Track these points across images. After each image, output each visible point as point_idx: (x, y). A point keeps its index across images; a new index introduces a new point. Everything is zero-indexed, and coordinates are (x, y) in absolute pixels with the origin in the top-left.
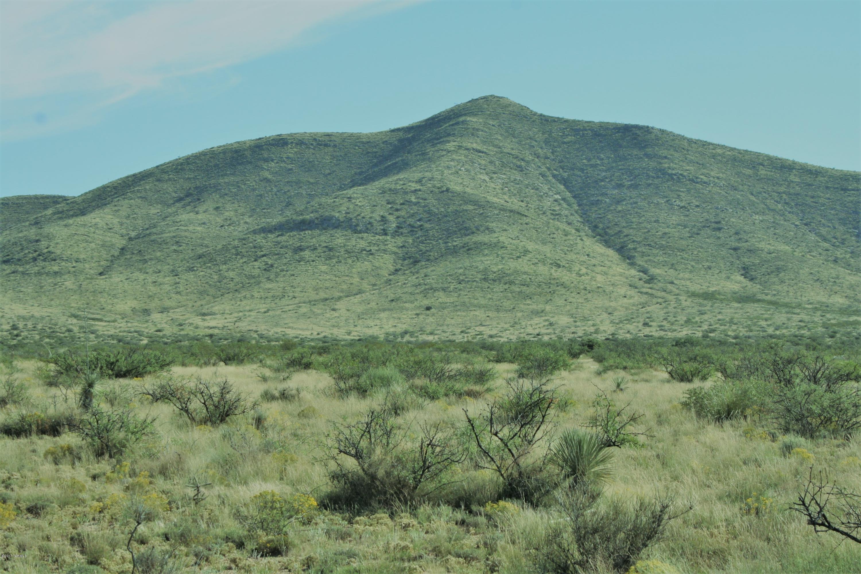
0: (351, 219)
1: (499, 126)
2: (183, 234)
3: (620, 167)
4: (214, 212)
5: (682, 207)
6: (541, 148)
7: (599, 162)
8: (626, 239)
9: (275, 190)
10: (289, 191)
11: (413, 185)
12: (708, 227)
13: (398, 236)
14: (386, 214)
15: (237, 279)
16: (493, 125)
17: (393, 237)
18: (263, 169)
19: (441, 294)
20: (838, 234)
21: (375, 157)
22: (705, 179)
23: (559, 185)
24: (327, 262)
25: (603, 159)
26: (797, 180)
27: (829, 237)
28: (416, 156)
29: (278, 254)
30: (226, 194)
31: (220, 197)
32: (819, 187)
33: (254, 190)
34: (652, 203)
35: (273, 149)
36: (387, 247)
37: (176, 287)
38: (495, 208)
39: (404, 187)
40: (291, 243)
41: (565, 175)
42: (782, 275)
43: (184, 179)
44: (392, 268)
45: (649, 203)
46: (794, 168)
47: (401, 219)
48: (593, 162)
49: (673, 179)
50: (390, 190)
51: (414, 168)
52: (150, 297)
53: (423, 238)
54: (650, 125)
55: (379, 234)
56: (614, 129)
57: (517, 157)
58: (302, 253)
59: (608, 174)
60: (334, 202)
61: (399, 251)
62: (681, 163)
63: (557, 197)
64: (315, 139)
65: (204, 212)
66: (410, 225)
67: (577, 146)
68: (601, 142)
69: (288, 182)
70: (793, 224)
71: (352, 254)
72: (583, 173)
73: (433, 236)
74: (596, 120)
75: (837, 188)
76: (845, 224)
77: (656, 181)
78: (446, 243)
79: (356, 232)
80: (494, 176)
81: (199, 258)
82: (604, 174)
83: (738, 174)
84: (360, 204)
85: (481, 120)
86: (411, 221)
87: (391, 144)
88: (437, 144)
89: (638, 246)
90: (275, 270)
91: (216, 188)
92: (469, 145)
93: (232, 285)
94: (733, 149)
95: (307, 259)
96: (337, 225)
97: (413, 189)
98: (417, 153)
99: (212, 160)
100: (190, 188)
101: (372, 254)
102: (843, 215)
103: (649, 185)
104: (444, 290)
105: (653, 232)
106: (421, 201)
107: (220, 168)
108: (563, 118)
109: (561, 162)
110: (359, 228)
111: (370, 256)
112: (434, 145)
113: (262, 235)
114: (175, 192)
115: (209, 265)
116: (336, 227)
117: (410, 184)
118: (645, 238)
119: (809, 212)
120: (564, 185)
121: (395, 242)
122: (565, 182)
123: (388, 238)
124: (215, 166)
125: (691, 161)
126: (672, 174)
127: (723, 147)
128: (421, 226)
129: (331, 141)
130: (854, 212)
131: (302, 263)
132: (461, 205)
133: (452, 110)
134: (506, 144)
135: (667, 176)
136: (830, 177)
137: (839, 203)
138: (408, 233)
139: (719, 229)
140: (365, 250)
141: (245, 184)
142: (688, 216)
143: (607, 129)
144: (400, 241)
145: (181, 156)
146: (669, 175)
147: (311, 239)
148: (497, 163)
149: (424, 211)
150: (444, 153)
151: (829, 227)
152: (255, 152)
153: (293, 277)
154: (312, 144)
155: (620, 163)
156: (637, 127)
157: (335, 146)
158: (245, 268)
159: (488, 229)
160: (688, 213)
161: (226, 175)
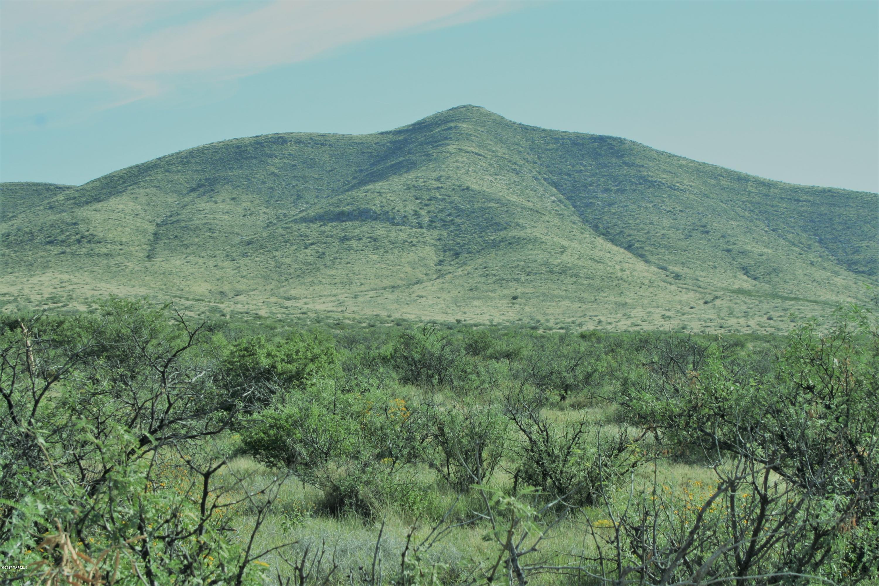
0: (388, 212)
1: (487, 132)
2: (212, 221)
3: (604, 174)
4: (232, 202)
5: (668, 212)
6: (528, 154)
7: (583, 168)
8: (629, 238)
9: (284, 183)
10: (297, 185)
11: (433, 182)
12: (697, 230)
13: (433, 229)
14: (417, 209)
15: (295, 266)
16: (482, 132)
17: (428, 230)
18: (268, 164)
19: (515, 284)
20: (803, 240)
21: (371, 156)
22: (681, 187)
23: (551, 187)
24: (375, 251)
25: (585, 166)
26: (754, 190)
27: (796, 242)
28: (420, 156)
29: (325, 243)
30: (239, 186)
31: (234, 189)
32: (775, 198)
33: (264, 183)
34: (641, 206)
35: (274, 146)
36: (425, 239)
37: (239, 271)
38: (517, 206)
39: (427, 184)
40: (335, 233)
41: (555, 178)
42: (781, 275)
43: (192, 171)
44: (436, 260)
45: (639, 207)
46: (749, 180)
47: (432, 214)
48: (577, 168)
49: (654, 185)
50: (414, 186)
51: (424, 168)
52: (218, 280)
53: (457, 232)
54: (623, 137)
55: (415, 227)
56: (590, 139)
57: (510, 161)
58: (349, 243)
59: (594, 179)
60: (366, 196)
61: (437, 244)
62: (657, 172)
63: (553, 198)
64: (311, 139)
65: (223, 202)
66: (441, 219)
67: (560, 153)
68: (580, 150)
69: (295, 177)
70: (763, 229)
71: (396, 245)
72: (570, 177)
73: (466, 230)
74: (571, 131)
75: (790, 199)
76: (806, 232)
77: (640, 187)
78: (481, 237)
79: (394, 224)
80: (498, 177)
81: (249, 244)
82: (590, 179)
83: (705, 183)
84: (391, 198)
85: (471, 127)
86: (441, 216)
87: (383, 145)
88: (437, 146)
89: (644, 245)
90: (328, 257)
91: (228, 180)
92: (468, 149)
93: (291, 271)
94: (693, 161)
95: (356, 248)
96: (376, 218)
97: (435, 186)
98: (420, 154)
99: (216, 154)
100: (200, 180)
101: (414, 245)
102: (802, 223)
103: (634, 190)
104: (517, 280)
105: (653, 233)
106: (446, 197)
107: (225, 162)
108: (540, 128)
109: (548, 167)
110: (396, 221)
111: (413, 248)
112: (435, 147)
113: (304, 224)
114: (187, 183)
115: (261, 251)
116: (374, 220)
117: (430, 181)
118: (648, 238)
119: (773, 220)
120: (556, 188)
121: (432, 235)
122: (555, 185)
123: (424, 230)
124: (220, 160)
125: (664, 171)
126: (652, 181)
127: (685, 159)
128: (452, 220)
129: (326, 141)
130: (810, 221)
131: (352, 252)
132: (484, 202)
133: (436, 116)
134: (498, 149)
135: (648, 183)
136: (781, 189)
137: (795, 212)
138: (442, 226)
139: (707, 232)
140: (407, 241)
141: (254, 178)
142: (676, 219)
143: (583, 139)
144: (435, 233)
145: (182, 150)
146: (649, 181)
147: (354, 229)
148: (495, 165)
149: (453, 207)
150: (448, 155)
151: (793, 233)
152: (257, 148)
153: (349, 265)
154: (309, 143)
155: (602, 170)
156: (610, 138)
157: (331, 145)
158: (298, 254)
159: (518, 225)
160: (675, 217)
161: (233, 168)
